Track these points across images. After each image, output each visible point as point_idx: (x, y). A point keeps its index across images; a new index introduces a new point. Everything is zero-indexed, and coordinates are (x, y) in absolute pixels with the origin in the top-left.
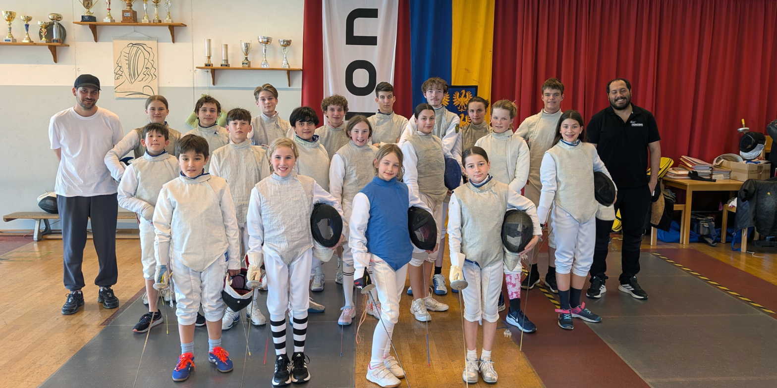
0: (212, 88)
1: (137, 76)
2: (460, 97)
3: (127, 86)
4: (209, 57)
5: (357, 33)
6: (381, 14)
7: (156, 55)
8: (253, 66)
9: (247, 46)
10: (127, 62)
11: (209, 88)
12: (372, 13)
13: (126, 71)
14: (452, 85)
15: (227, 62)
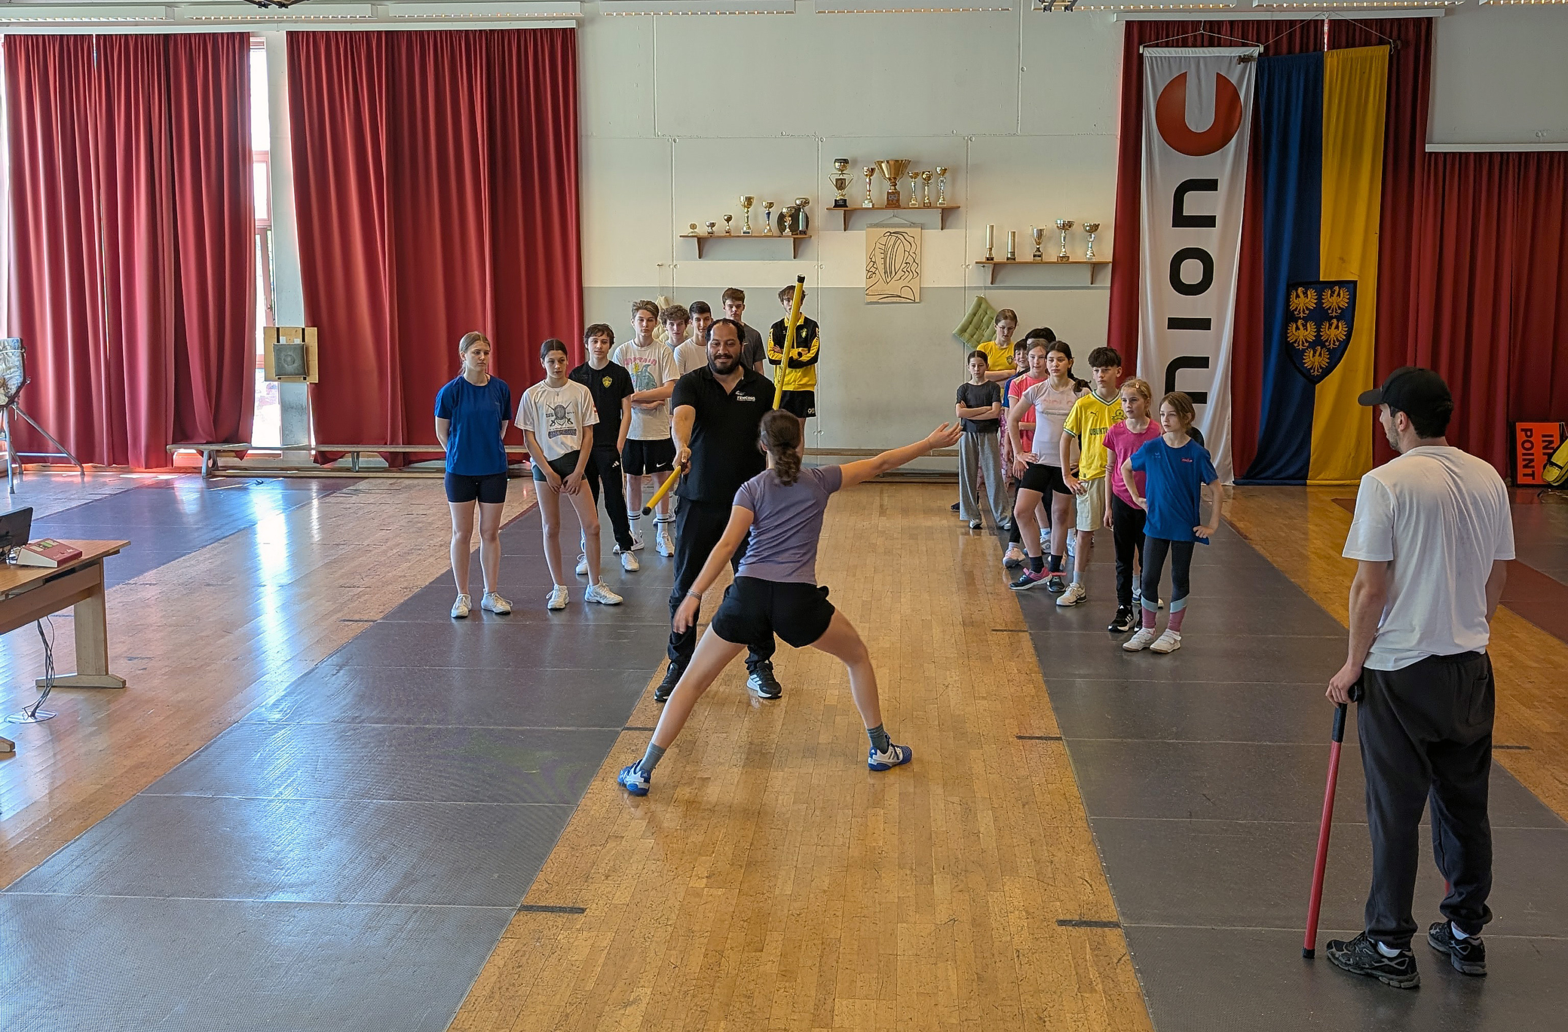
0: (990, 288)
1: (894, 273)
2: (1331, 296)
3: (881, 286)
4: (991, 249)
5: (1186, 212)
6: (1223, 186)
7: (919, 248)
8: (1045, 258)
9: (1040, 233)
10: (883, 256)
11: (986, 288)
12: (1211, 185)
13: (881, 267)
14: (1321, 280)
15: (1014, 255)
